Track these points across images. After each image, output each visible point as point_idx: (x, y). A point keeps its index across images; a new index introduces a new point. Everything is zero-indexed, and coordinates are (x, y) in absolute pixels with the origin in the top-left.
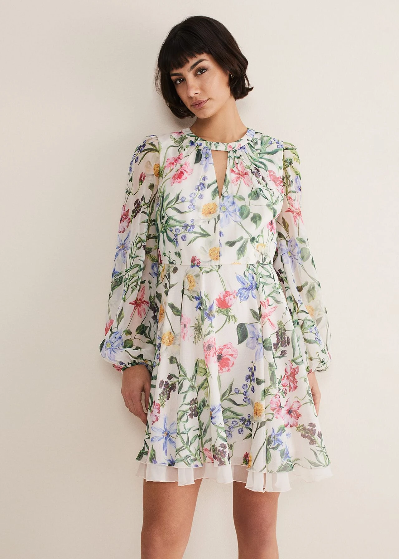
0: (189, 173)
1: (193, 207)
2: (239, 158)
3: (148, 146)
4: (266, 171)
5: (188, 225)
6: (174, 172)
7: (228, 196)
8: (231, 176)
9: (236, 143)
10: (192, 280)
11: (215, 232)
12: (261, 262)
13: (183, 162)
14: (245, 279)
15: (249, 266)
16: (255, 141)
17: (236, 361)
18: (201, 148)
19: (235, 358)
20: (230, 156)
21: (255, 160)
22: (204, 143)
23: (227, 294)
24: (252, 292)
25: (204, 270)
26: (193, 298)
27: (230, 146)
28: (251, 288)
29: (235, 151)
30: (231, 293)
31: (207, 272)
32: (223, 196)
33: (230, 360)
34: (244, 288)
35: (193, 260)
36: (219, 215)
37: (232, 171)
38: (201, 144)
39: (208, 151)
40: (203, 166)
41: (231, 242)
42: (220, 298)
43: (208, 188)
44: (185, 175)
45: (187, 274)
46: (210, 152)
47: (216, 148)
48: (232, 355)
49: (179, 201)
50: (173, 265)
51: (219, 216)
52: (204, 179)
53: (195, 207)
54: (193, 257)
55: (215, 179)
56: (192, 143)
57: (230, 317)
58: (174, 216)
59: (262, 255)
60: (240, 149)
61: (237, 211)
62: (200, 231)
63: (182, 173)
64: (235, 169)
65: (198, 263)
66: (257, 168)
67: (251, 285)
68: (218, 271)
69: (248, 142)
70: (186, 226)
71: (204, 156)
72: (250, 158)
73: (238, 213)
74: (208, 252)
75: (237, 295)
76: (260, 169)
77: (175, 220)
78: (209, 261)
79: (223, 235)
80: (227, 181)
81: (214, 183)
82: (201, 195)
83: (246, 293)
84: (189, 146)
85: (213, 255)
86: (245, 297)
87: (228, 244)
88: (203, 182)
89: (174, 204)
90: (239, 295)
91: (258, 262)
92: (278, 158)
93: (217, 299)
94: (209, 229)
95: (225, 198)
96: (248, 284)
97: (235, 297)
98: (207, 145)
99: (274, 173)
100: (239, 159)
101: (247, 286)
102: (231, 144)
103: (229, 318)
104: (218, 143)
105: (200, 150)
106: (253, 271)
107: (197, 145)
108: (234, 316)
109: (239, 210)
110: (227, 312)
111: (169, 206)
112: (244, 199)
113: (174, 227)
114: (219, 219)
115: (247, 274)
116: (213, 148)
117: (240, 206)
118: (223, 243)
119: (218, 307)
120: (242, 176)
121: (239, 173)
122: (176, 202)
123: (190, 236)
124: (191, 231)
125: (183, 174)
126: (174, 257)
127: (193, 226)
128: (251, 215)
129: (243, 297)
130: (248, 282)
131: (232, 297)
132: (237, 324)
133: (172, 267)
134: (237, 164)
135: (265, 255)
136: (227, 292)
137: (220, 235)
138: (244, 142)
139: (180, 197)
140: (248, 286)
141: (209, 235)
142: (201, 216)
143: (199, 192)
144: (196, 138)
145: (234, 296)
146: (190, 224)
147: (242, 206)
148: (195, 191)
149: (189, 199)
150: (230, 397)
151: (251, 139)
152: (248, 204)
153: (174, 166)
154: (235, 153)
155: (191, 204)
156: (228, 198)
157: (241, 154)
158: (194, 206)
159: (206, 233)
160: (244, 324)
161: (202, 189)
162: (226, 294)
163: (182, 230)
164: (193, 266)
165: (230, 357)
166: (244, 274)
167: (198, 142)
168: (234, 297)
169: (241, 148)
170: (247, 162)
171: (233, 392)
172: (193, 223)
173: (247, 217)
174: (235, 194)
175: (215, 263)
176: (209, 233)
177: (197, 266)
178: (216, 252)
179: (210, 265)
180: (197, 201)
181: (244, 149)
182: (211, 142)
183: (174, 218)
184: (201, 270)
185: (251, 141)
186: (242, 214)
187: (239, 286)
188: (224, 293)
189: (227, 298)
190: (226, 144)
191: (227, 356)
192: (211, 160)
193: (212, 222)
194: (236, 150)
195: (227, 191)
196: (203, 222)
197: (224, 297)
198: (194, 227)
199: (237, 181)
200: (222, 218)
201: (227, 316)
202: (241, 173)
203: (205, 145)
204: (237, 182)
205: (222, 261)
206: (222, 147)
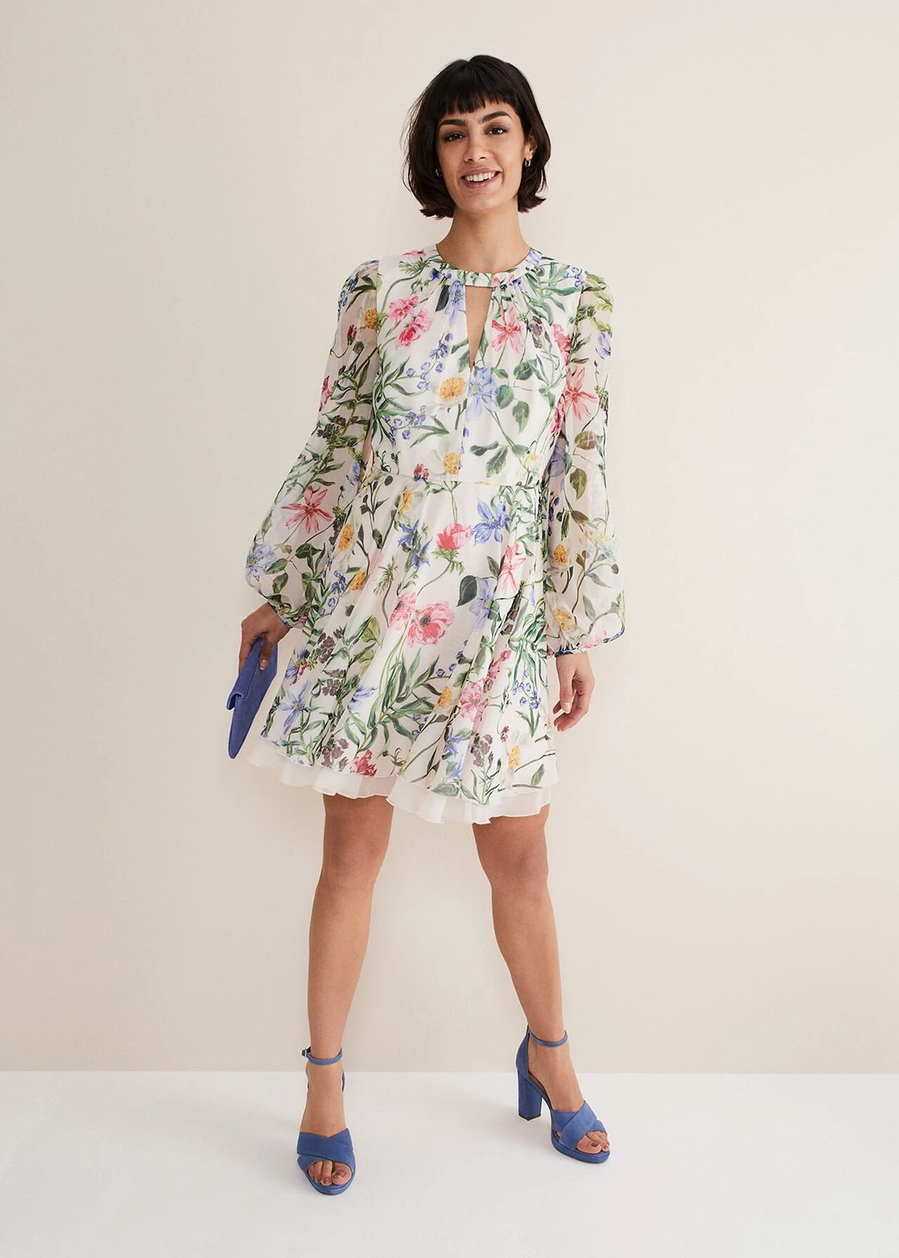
0: (424, 329)
1: (425, 384)
2: (509, 299)
3: (361, 283)
4: (550, 325)
5: (415, 415)
6: (401, 328)
7: (483, 368)
8: (492, 334)
9: (507, 274)
10: (409, 499)
11: (456, 429)
12: (523, 484)
13: (415, 311)
14: (490, 508)
15: (502, 490)
16: (539, 270)
17: (448, 630)
18: (449, 282)
19: (449, 625)
20: (495, 297)
21: (535, 303)
22: (454, 273)
23: (458, 528)
24: (496, 532)
25: (432, 487)
26: (401, 526)
27: (496, 280)
28: (496, 525)
29: (504, 287)
30: (463, 529)
31: (436, 491)
32: (476, 368)
33: (440, 628)
34: (484, 524)
35: (418, 470)
36: (466, 400)
37: (495, 324)
38: (450, 276)
39: (460, 287)
40: (448, 317)
41: (479, 448)
42: (445, 533)
43: (452, 353)
44: (419, 331)
45: (406, 488)
46: (463, 290)
47: (474, 281)
48: (444, 621)
49: (404, 374)
50: (386, 472)
51: (466, 402)
52: (448, 338)
53: (429, 385)
54: (418, 465)
55: (465, 336)
56: (435, 274)
57: (455, 564)
58: (395, 398)
59: (529, 473)
60: (512, 283)
61: (493, 392)
62: (434, 424)
63: (413, 330)
64: (499, 321)
65: (424, 476)
66: (538, 317)
67: (497, 519)
68: (451, 492)
69: (527, 272)
70: (411, 417)
71: (451, 298)
72: (528, 300)
73: (494, 398)
74: (442, 459)
75: (472, 532)
76: (542, 319)
77: (395, 405)
78: (441, 475)
79: (468, 433)
80: (485, 342)
81: (463, 345)
82: (441, 365)
83: (487, 532)
84: (429, 281)
85: (449, 465)
86: (483, 538)
87: (475, 451)
88: (446, 343)
89: (396, 379)
90: (475, 533)
91: (519, 484)
92: (571, 302)
93: (440, 536)
94: (448, 422)
95: (479, 372)
96: (493, 518)
97: (469, 535)
98: (459, 278)
99: (562, 330)
100: (509, 302)
101: (491, 521)
102: (497, 276)
103: (453, 565)
104: (478, 274)
105: (448, 286)
106: (507, 497)
107: (443, 277)
108: (460, 563)
109: (496, 392)
110: (452, 555)
111: (388, 382)
112: (506, 376)
113: (393, 415)
114: (465, 407)
115: (496, 502)
116: (469, 282)
117: (499, 385)
118: (467, 448)
119: (440, 547)
120: (511, 333)
121: (505, 328)
122: (398, 376)
123: (416, 433)
124: (419, 425)
125: (415, 332)
126: (388, 461)
127: (423, 417)
128: (514, 403)
129: (480, 538)
130: (494, 515)
131: (463, 534)
132: (464, 575)
133: (385, 475)
134: (505, 311)
135: (534, 473)
136: (457, 526)
137: (464, 435)
138: (520, 273)
139: (406, 368)
140: (493, 521)
141: (447, 432)
142: (438, 399)
143: (438, 360)
144: (442, 265)
145: (467, 533)
146: (418, 413)
147: (503, 386)
148: (429, 360)
149: (419, 372)
150: (429, 682)
151: (532, 267)
152: (511, 385)
153: (403, 317)
154: (504, 291)
155: (423, 380)
156: (484, 372)
157: (514, 293)
158: (427, 384)
159: (443, 427)
160: (475, 578)
161: (442, 355)
162: (456, 527)
163: (406, 422)
164: (417, 478)
165: (441, 623)
166: (492, 501)
167: (446, 272)
168: (466, 536)
169: (514, 281)
170: (521, 308)
171: (434, 675)
172: (423, 411)
173: (507, 404)
174: (495, 367)
175: (450, 478)
176: (448, 428)
177: (424, 479)
178: (454, 461)
179: (443, 479)
180: (433, 376)
181: (519, 283)
182: (466, 272)
183: (394, 401)
184: (428, 487)
185: (532, 270)
186: (499, 399)
187: (479, 519)
188: (453, 527)
189: (455, 535)
190: (489, 275)
191: (436, 621)
192: (463, 304)
193: (455, 410)
194: (505, 285)
195: (483, 360)
196: (441, 409)
197: (452, 534)
198: (425, 418)
199: (500, 343)
200: (471, 405)
201: (450, 561)
202: (508, 328)
203: (457, 278)
204: (500, 345)
205: (461, 476)
206: (483, 281)
